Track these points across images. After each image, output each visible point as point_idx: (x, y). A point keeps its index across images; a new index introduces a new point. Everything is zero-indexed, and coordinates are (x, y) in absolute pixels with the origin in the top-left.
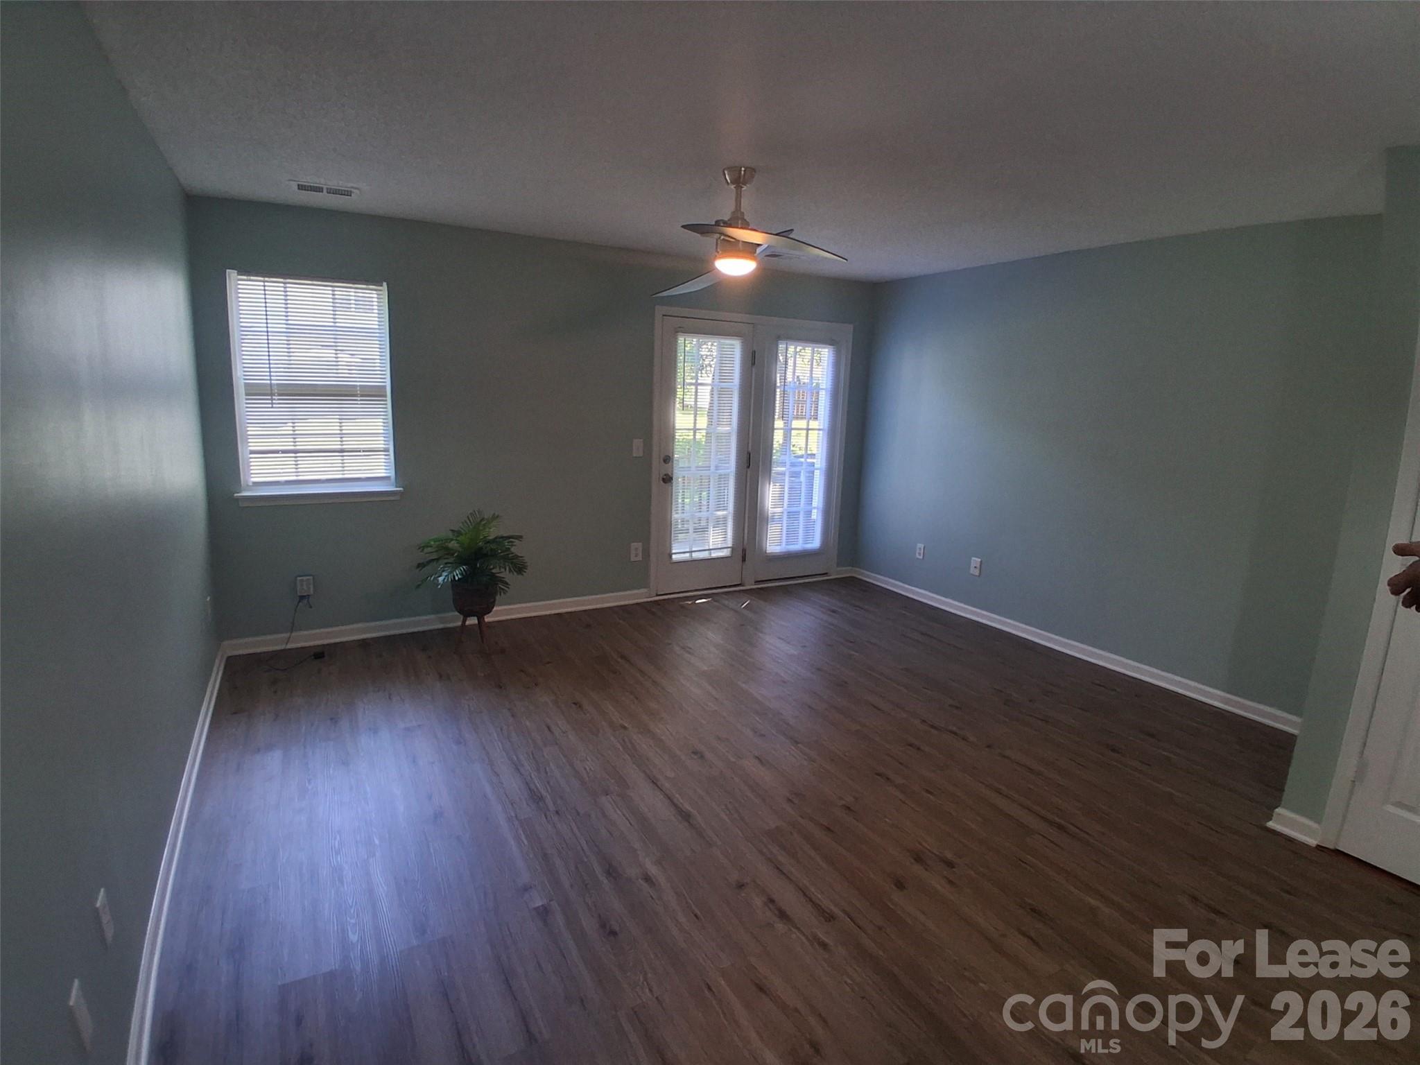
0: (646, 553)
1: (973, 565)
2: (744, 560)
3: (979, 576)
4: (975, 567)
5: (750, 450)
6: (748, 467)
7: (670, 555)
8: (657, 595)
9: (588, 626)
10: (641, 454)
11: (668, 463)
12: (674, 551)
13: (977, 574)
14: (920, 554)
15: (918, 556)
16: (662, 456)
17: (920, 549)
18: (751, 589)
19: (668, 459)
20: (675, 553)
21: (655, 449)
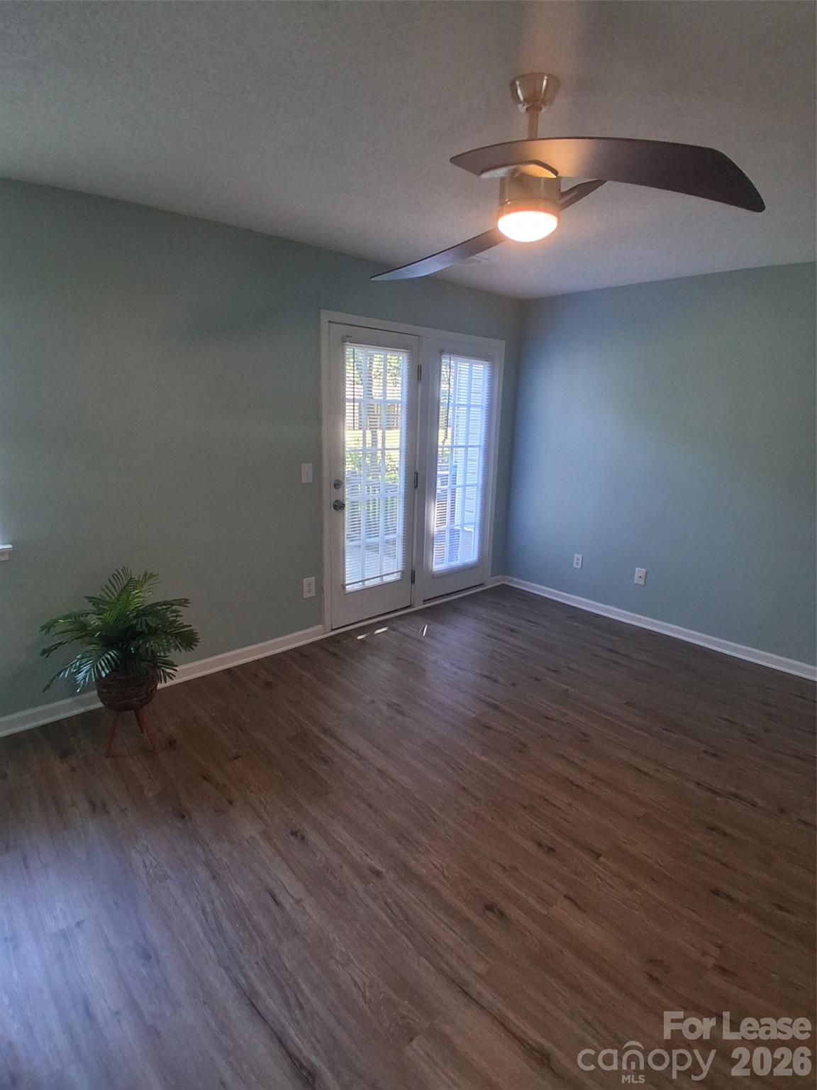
0: (320, 589)
1: (637, 575)
2: (413, 581)
3: (645, 585)
4: (640, 577)
5: (417, 469)
6: (416, 487)
7: (344, 586)
8: (333, 630)
9: (268, 685)
10: (310, 481)
11: (339, 488)
12: (347, 582)
13: (643, 583)
14: (577, 564)
15: (575, 566)
16: (333, 481)
17: (578, 559)
18: (420, 610)
19: (338, 485)
20: (349, 584)
21: (326, 475)
